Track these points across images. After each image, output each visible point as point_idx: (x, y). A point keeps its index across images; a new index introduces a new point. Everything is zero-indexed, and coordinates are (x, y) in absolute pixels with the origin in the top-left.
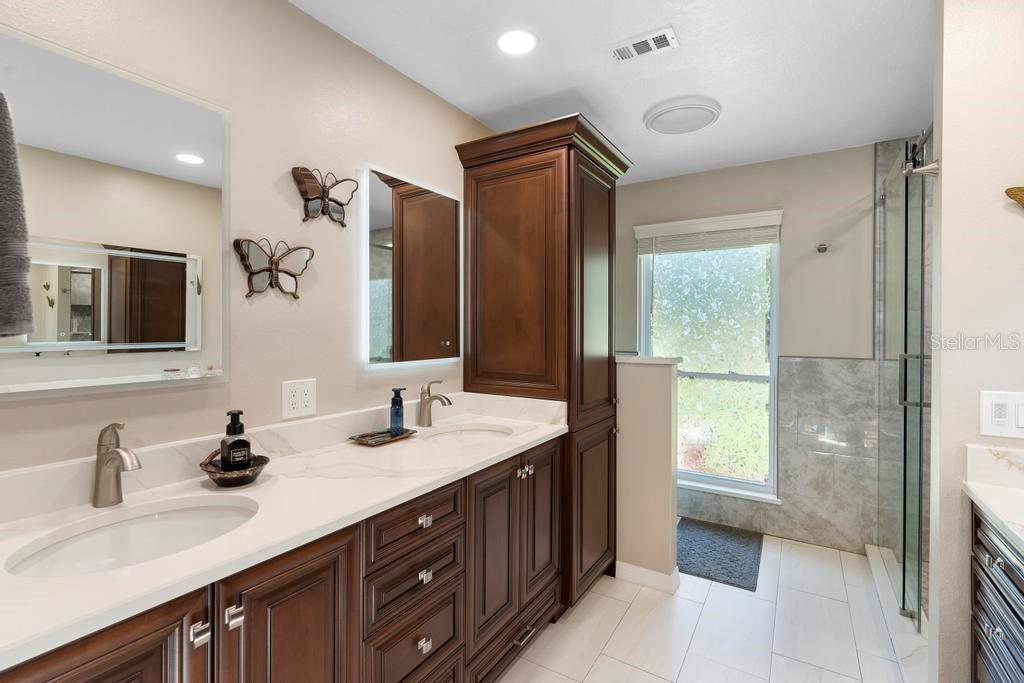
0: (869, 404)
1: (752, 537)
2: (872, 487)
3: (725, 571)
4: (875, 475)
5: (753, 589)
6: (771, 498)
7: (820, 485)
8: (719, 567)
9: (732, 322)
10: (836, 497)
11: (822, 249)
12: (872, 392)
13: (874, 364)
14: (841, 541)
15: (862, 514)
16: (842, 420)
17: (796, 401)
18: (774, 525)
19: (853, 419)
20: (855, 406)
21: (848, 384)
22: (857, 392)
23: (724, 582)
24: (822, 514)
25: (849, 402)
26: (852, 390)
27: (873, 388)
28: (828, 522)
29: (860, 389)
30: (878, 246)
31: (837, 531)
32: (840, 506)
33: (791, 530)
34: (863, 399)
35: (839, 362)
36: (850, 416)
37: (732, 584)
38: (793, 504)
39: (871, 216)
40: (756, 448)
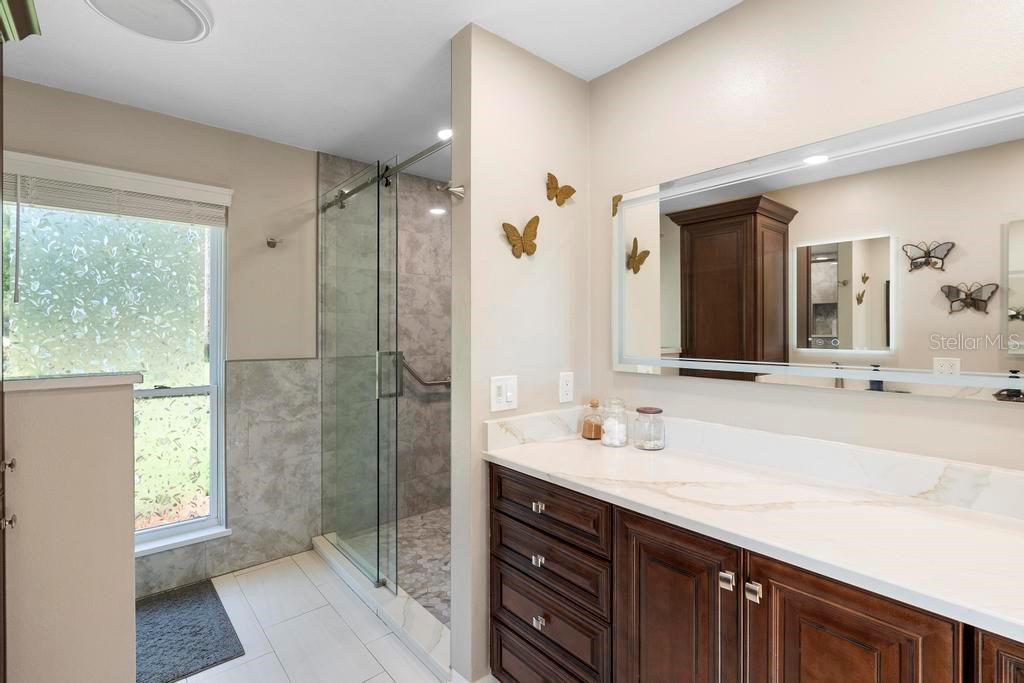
0: (313, 402)
1: (199, 590)
2: (316, 480)
3: (195, 654)
4: (319, 468)
5: (240, 653)
6: (220, 530)
7: (272, 496)
8: (184, 653)
9: (158, 319)
10: (286, 503)
11: (271, 244)
12: (316, 390)
13: (318, 362)
14: (292, 546)
15: (309, 510)
16: (292, 421)
17: (246, 411)
18: (222, 562)
19: (300, 420)
20: (303, 406)
21: (296, 384)
22: (305, 392)
23: (204, 668)
24: (274, 525)
25: (297, 403)
26: (299, 391)
27: (317, 386)
28: (281, 532)
29: (306, 388)
30: (320, 250)
31: (288, 536)
32: (291, 510)
33: (242, 559)
34: (309, 398)
35: (288, 363)
36: (299, 416)
37: (216, 664)
38: (245, 527)
39: (314, 221)
40: (195, 477)
